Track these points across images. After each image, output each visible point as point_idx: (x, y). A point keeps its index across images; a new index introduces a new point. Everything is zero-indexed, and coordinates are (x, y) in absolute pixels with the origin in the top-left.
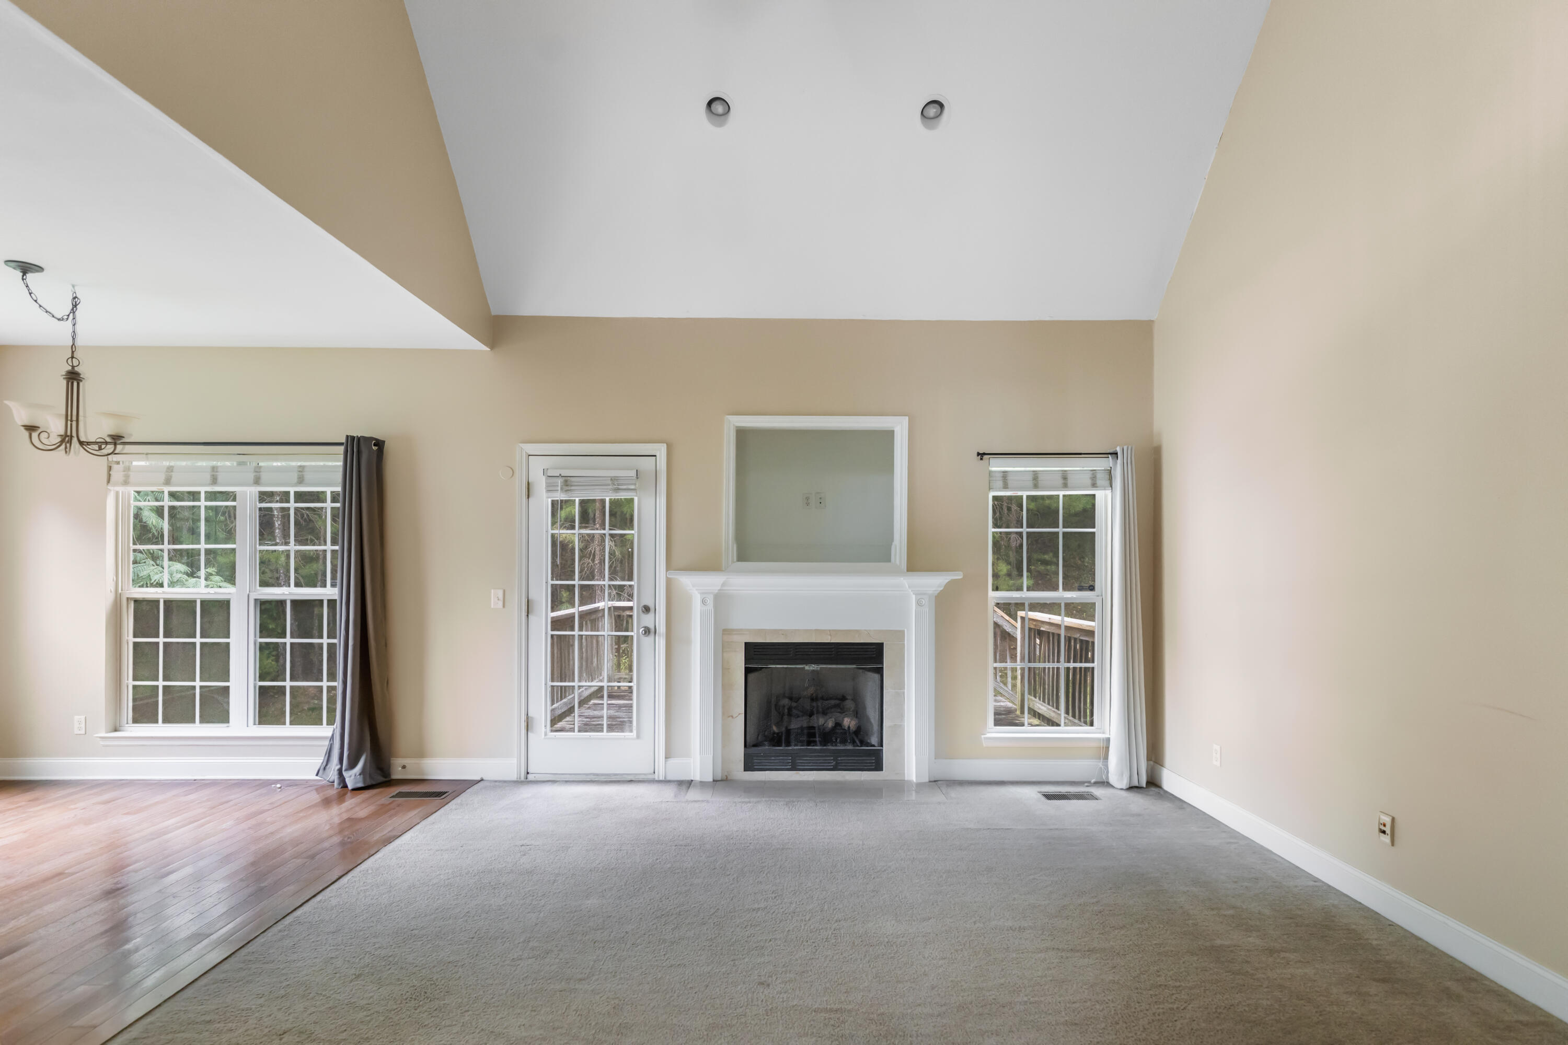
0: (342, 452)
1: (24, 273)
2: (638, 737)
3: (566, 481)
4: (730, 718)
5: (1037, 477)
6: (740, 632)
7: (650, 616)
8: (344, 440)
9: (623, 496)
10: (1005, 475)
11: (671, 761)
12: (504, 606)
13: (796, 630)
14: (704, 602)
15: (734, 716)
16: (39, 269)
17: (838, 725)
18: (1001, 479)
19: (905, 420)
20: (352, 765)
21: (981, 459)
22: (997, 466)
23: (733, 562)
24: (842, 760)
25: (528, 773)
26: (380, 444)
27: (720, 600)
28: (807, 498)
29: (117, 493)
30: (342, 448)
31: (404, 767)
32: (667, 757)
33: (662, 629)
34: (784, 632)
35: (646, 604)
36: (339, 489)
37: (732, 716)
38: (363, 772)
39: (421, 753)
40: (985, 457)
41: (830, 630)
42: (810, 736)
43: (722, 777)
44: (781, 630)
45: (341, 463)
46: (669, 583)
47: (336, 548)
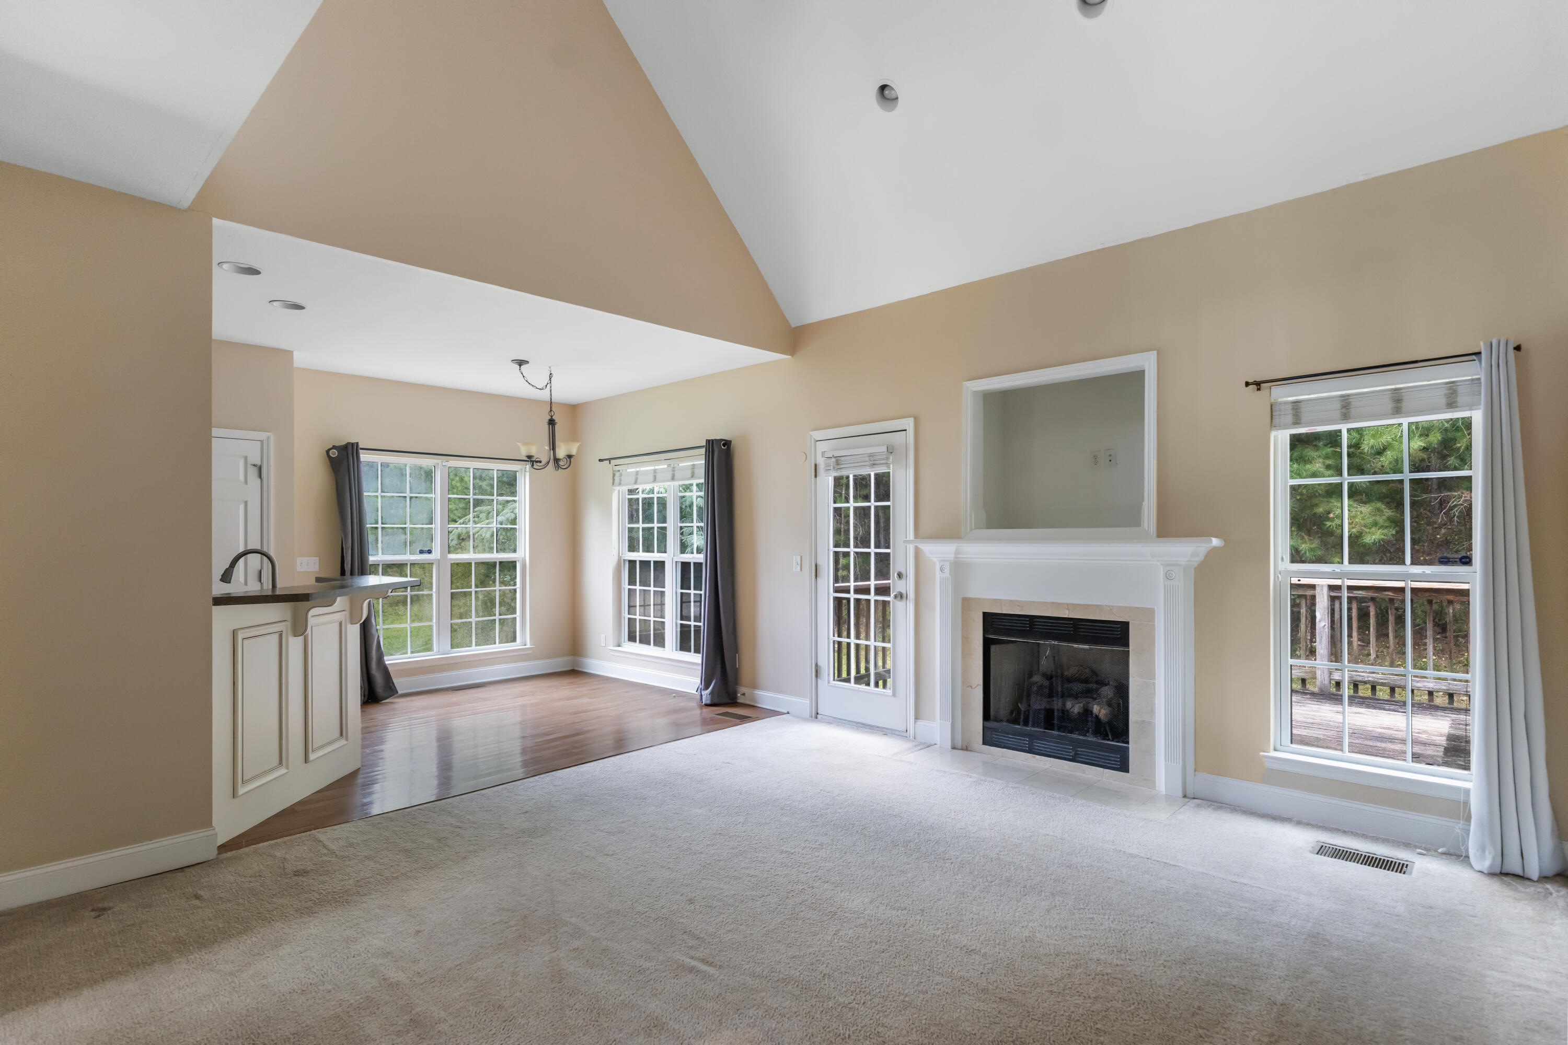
0: (704, 453)
1: (520, 366)
2: (894, 695)
3: (837, 461)
4: (970, 688)
5: (1349, 404)
6: (978, 600)
7: (903, 582)
8: (704, 444)
9: (882, 470)
10: (1296, 405)
11: (920, 722)
12: (801, 570)
13: (1031, 602)
14: (942, 570)
15: (974, 686)
16: (527, 362)
17: (1087, 712)
18: (1291, 412)
19: (1153, 355)
20: (706, 688)
21: (1259, 389)
22: (1285, 395)
23: (971, 529)
24: (1082, 751)
25: (818, 714)
26: (727, 443)
27: (959, 568)
28: (1095, 457)
29: (619, 491)
30: (704, 450)
31: (744, 694)
32: (917, 718)
33: (911, 595)
34: (1021, 604)
35: (900, 570)
36: (702, 481)
37: (971, 687)
38: (712, 693)
39: (754, 686)
40: (1263, 385)
41: (1067, 604)
42: (1049, 720)
43: (962, 746)
44: (1017, 601)
45: (704, 462)
46: (917, 552)
47: (702, 524)
